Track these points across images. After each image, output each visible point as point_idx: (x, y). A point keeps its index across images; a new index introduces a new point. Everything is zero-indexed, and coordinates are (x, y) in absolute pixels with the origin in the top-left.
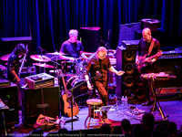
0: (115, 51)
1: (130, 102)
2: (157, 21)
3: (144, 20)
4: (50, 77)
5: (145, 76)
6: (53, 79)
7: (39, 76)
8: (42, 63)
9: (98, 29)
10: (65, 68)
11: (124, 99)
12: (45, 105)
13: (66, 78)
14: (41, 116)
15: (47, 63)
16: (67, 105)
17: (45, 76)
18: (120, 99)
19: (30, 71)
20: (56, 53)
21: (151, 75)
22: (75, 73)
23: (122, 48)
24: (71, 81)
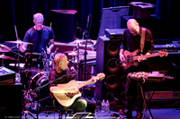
0: (95, 42)
1: (112, 108)
2: (150, 6)
3: (134, 3)
4: (9, 71)
5: (134, 75)
9: (73, 12)
11: (105, 104)
15: (6, 54)
18: (100, 104)
21: (142, 75)
23: (104, 38)
24: (37, 78)
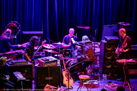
0: (99, 43)
1: (108, 78)
2: (128, 24)
3: (120, 23)
4: (54, 59)
5: (119, 61)
6: (56, 61)
7: (47, 58)
8: (50, 49)
9: (88, 28)
10: (65, 53)
12: (50, 78)
13: (65, 60)
14: (48, 85)
15: (53, 50)
16: (65, 78)
17: (51, 58)
18: (101, 76)
19: (41, 55)
20: (59, 43)
21: (123, 61)
22: (71, 57)
23: (104, 41)
24: (69, 62)
